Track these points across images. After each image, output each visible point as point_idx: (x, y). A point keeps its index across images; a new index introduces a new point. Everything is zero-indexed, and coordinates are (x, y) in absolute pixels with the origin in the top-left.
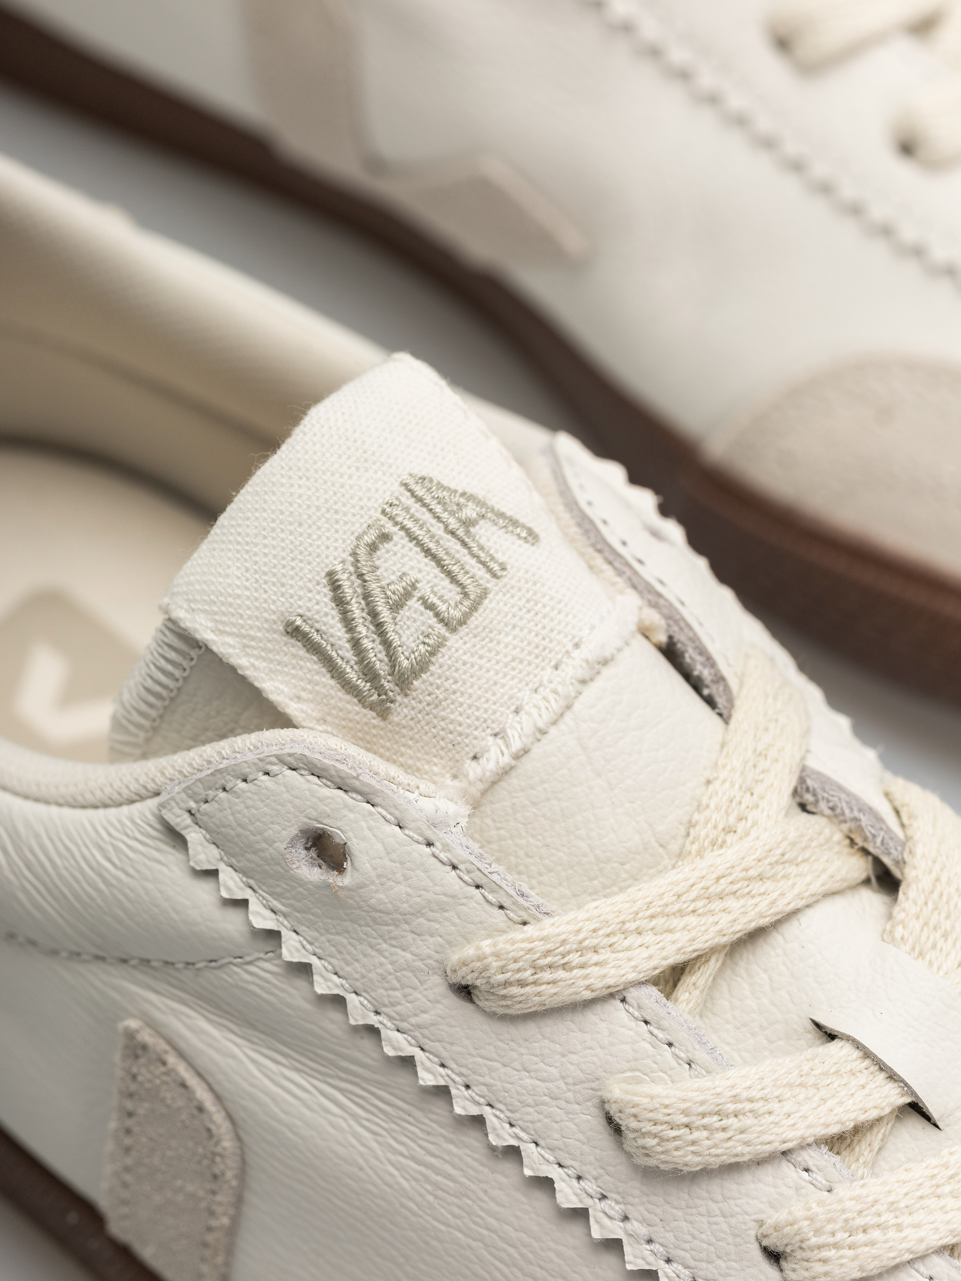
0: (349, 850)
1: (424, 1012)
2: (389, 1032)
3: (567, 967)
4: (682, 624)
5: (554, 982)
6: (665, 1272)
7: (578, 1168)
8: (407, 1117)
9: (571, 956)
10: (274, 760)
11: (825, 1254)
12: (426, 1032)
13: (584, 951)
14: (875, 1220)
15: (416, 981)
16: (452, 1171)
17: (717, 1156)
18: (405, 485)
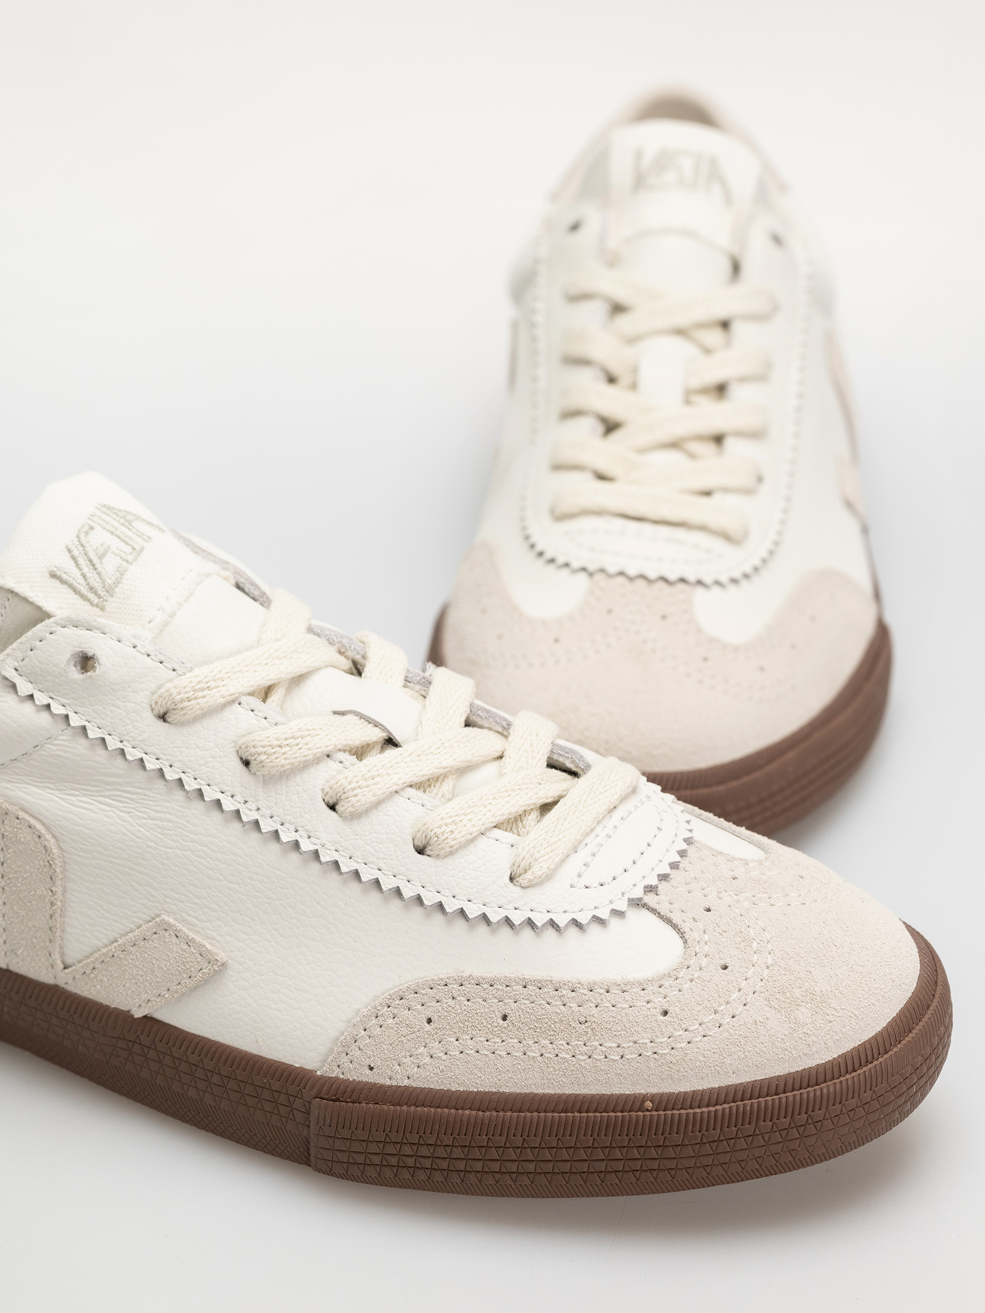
0: (97, 658)
1: (144, 732)
2: (129, 749)
3: (210, 689)
4: (241, 573)
5: (204, 697)
6: (281, 829)
7: (231, 790)
8: (143, 797)
9: (211, 683)
10: (54, 625)
11: (355, 792)
12: (147, 743)
13: (217, 681)
14: (377, 773)
15: (138, 717)
16: (168, 816)
17: (296, 758)
18: (97, 508)
